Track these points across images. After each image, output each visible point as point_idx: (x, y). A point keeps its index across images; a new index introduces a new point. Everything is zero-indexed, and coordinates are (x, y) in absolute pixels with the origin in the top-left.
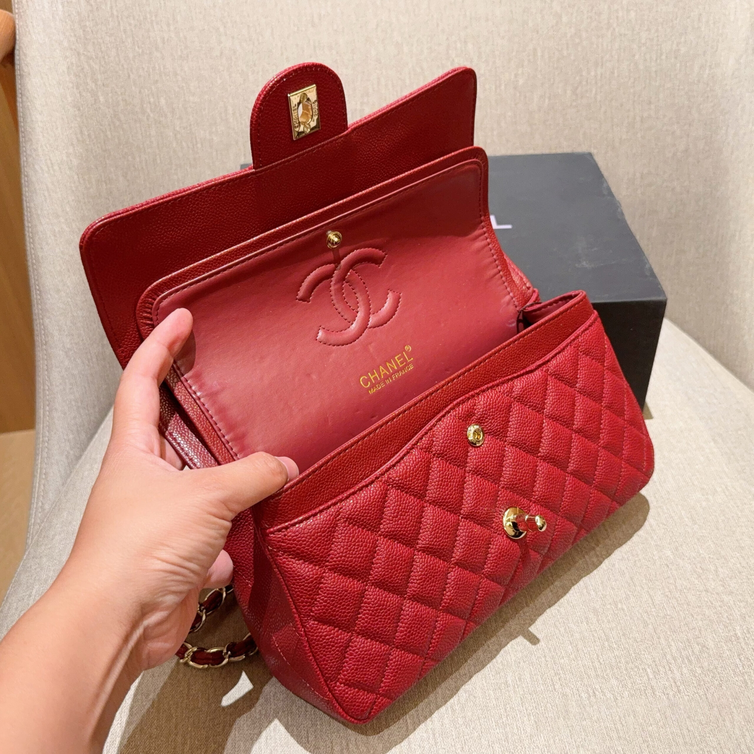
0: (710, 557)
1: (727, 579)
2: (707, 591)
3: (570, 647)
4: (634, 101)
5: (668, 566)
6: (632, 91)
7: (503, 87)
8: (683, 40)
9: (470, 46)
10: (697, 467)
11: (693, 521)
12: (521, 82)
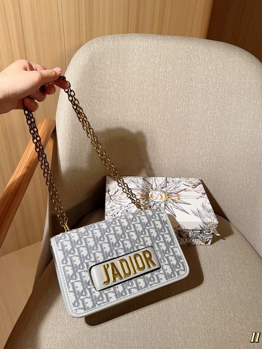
0: (244, 318)
1: (249, 326)
2: (242, 330)
3: (199, 343)
4: (235, 164)
5: (231, 319)
6: (235, 161)
7: (195, 154)
8: (252, 150)
9: (187, 141)
10: (244, 286)
11: (241, 305)
12: (201, 153)
